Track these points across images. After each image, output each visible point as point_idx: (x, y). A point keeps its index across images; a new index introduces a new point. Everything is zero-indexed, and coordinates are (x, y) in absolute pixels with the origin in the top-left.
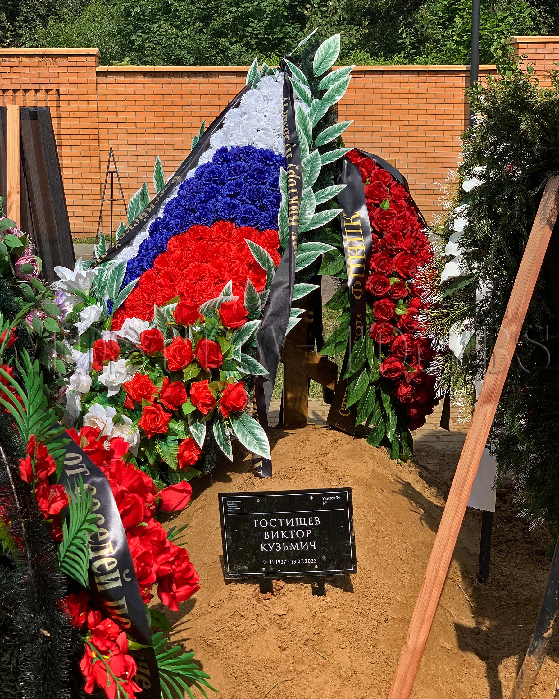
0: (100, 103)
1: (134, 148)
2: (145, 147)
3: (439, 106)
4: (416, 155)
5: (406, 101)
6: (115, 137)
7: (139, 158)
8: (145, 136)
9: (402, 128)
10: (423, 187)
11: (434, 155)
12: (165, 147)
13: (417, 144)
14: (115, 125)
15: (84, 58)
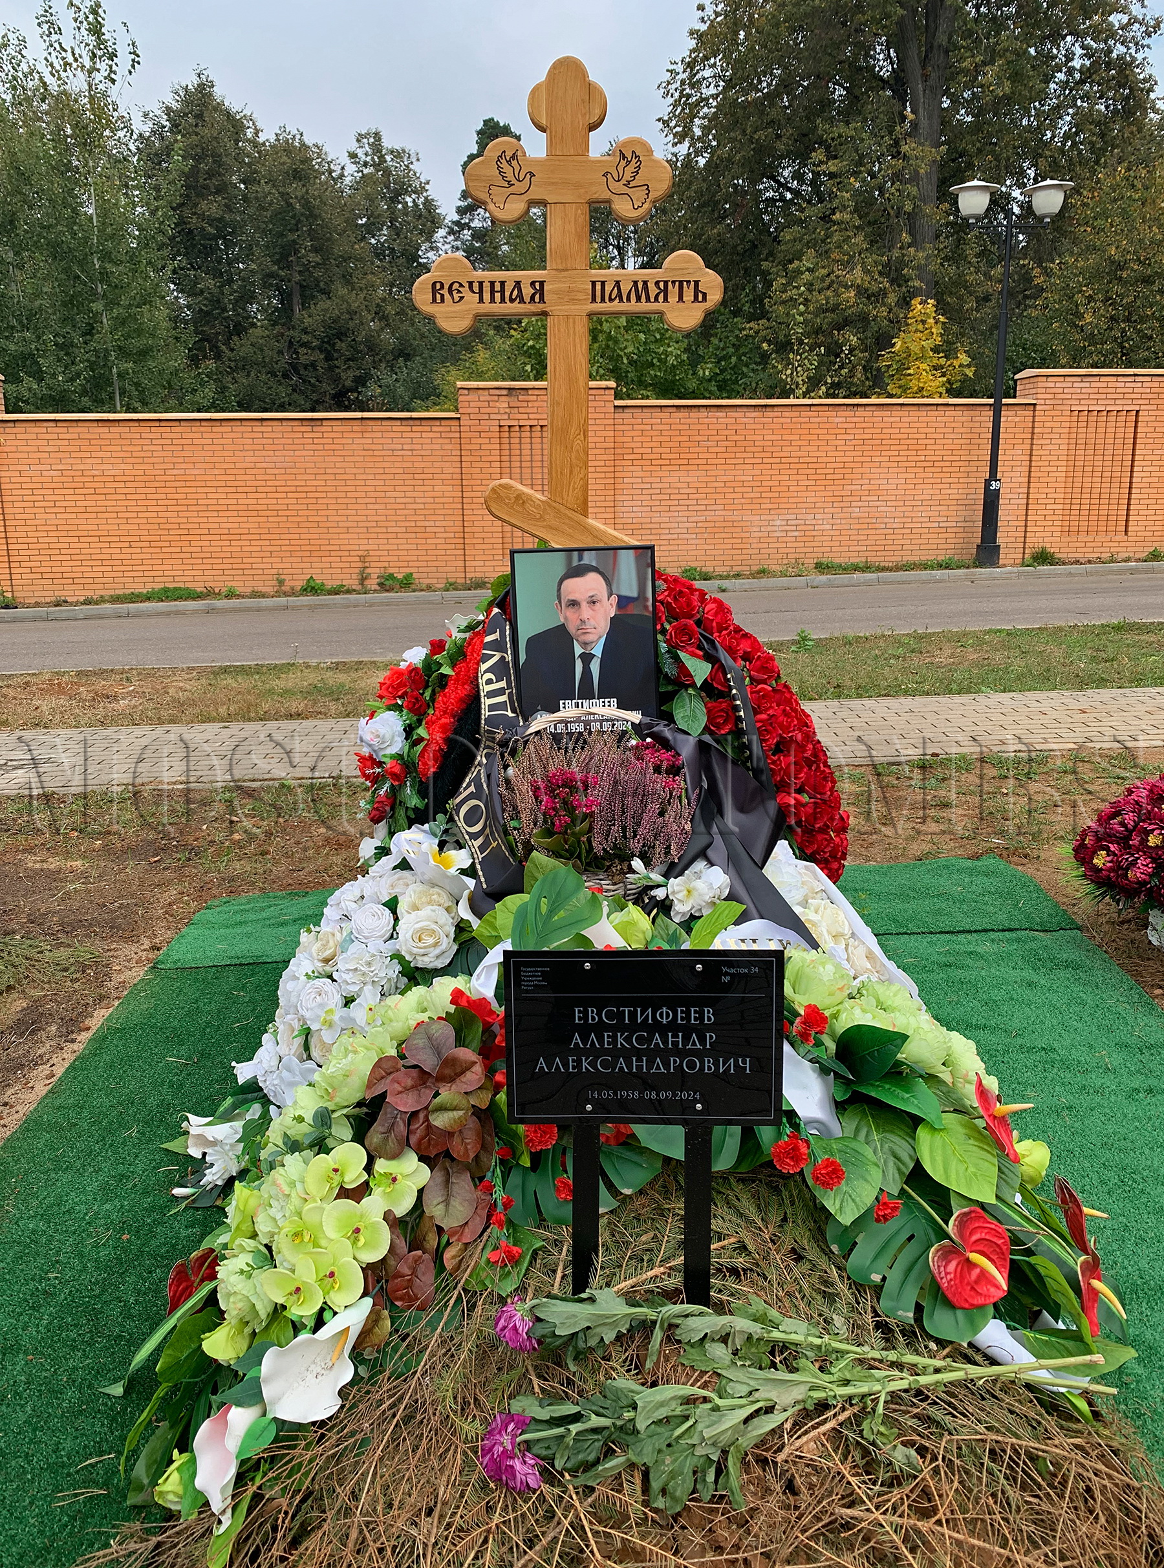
0: (617, 439)
1: (648, 486)
2: (660, 486)
3: (956, 441)
4: (931, 492)
5: (924, 436)
6: (630, 474)
7: (654, 497)
8: (660, 474)
9: (919, 464)
10: (937, 525)
11: (949, 491)
12: (679, 485)
13: (932, 481)
14: (630, 463)
15: (602, 392)
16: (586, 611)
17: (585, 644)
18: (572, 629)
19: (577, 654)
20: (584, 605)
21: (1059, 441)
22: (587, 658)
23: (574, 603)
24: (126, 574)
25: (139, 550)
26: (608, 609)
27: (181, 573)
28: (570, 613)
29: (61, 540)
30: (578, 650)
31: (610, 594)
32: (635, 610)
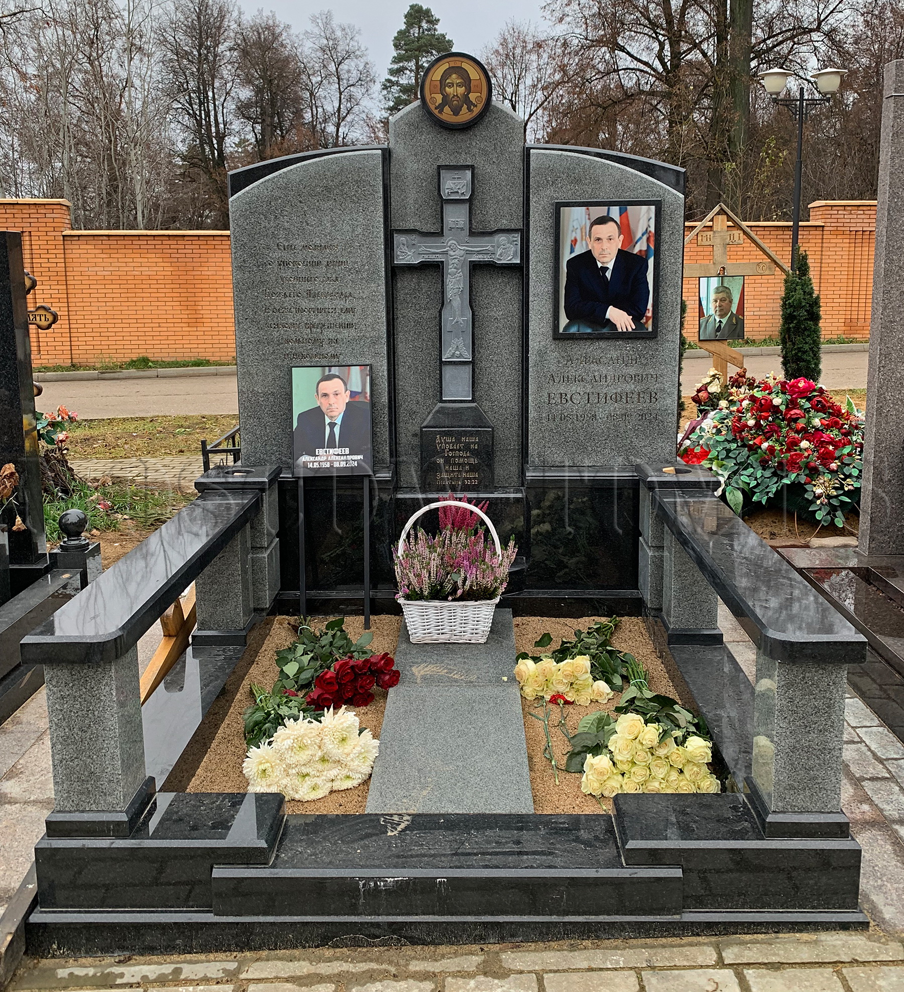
16: (332, 399)
17: (331, 417)
18: (324, 409)
19: (327, 422)
20: (331, 396)
21: (841, 253)
22: (332, 425)
23: (325, 395)
24: (156, 346)
25: (165, 329)
26: (346, 398)
27: (196, 346)
28: (323, 400)
29: (109, 321)
30: (327, 421)
31: (346, 390)
32: (361, 399)
